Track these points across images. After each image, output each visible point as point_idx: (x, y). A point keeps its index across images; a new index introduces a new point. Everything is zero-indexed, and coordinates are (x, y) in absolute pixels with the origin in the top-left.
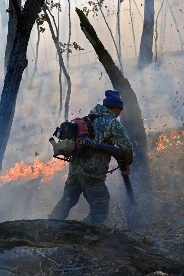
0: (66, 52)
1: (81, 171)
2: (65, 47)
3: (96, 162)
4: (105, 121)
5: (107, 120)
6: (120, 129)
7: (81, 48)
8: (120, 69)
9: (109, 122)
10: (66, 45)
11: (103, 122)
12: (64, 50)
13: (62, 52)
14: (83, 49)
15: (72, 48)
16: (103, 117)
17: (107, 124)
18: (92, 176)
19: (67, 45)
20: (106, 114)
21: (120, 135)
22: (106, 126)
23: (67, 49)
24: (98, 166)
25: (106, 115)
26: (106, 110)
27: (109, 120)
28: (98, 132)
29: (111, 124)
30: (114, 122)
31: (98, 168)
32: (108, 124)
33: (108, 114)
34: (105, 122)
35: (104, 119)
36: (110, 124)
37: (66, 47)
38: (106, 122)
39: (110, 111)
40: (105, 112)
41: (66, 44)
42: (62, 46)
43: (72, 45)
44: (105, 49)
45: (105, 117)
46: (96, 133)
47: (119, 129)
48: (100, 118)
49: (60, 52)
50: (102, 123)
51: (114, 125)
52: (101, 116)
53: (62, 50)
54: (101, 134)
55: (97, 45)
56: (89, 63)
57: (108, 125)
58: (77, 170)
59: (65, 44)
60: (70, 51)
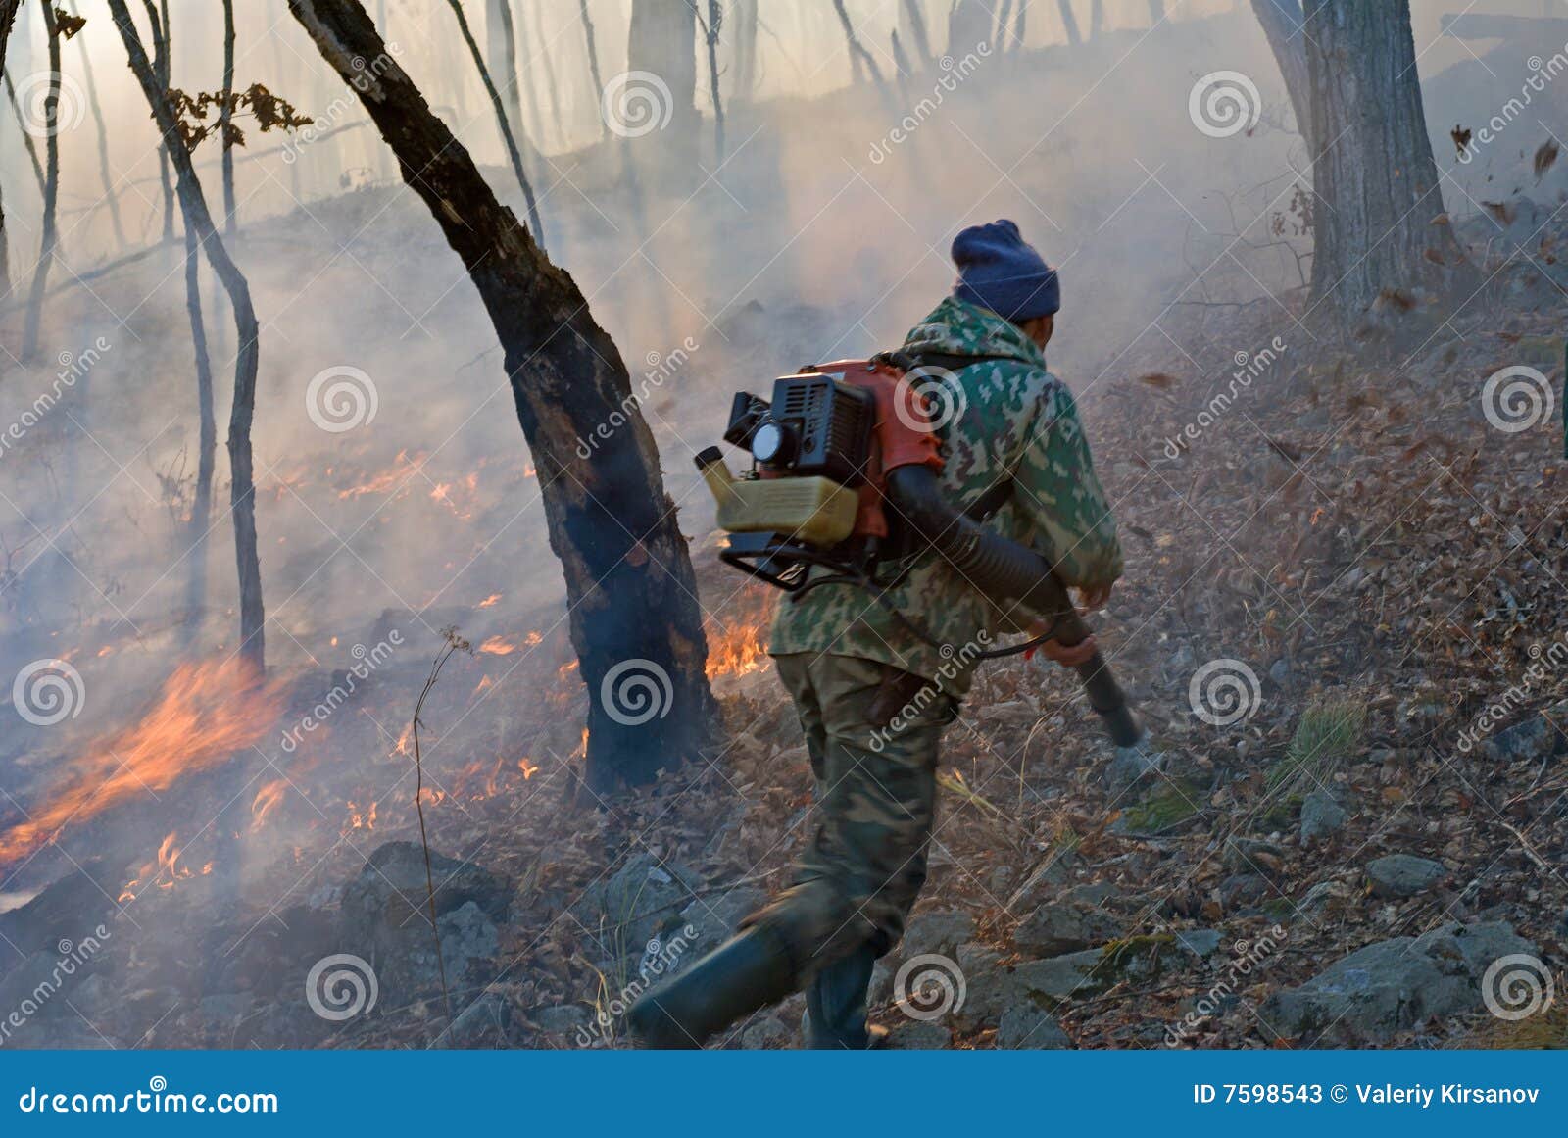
0: (215, 140)
1: (836, 632)
2: (203, 115)
3: (931, 590)
4: (1005, 380)
5: (1015, 381)
6: (1068, 437)
7: (294, 115)
8: (522, 217)
9: (1023, 387)
10: (211, 105)
11: (993, 389)
12: (201, 133)
13: (194, 142)
14: (308, 121)
15: (245, 118)
16: (991, 363)
17: (1013, 398)
18: (893, 660)
19: (216, 100)
20: (1003, 347)
21: (1059, 469)
22: (1006, 410)
23: (216, 126)
24: (933, 612)
25: (1004, 351)
26: (999, 329)
27: (1024, 378)
28: (965, 438)
29: (1037, 398)
30: (1051, 394)
31: (932, 624)
32: (1017, 397)
33: (1013, 350)
34: (1001, 387)
35: (996, 372)
36: (1028, 399)
37: (214, 112)
38: (1008, 387)
39: (1020, 334)
40: (996, 336)
41: (208, 99)
42: (187, 111)
43: (245, 102)
44: (429, 114)
45: (1001, 361)
46: (955, 448)
47: (1063, 440)
48: (976, 368)
49: (179, 144)
50: (985, 393)
51: (1050, 410)
52: (983, 357)
53: (192, 134)
54: (979, 450)
55: (384, 97)
56: (352, 189)
57: (1017, 406)
58: (819, 628)
59: (205, 99)
60: (233, 136)
